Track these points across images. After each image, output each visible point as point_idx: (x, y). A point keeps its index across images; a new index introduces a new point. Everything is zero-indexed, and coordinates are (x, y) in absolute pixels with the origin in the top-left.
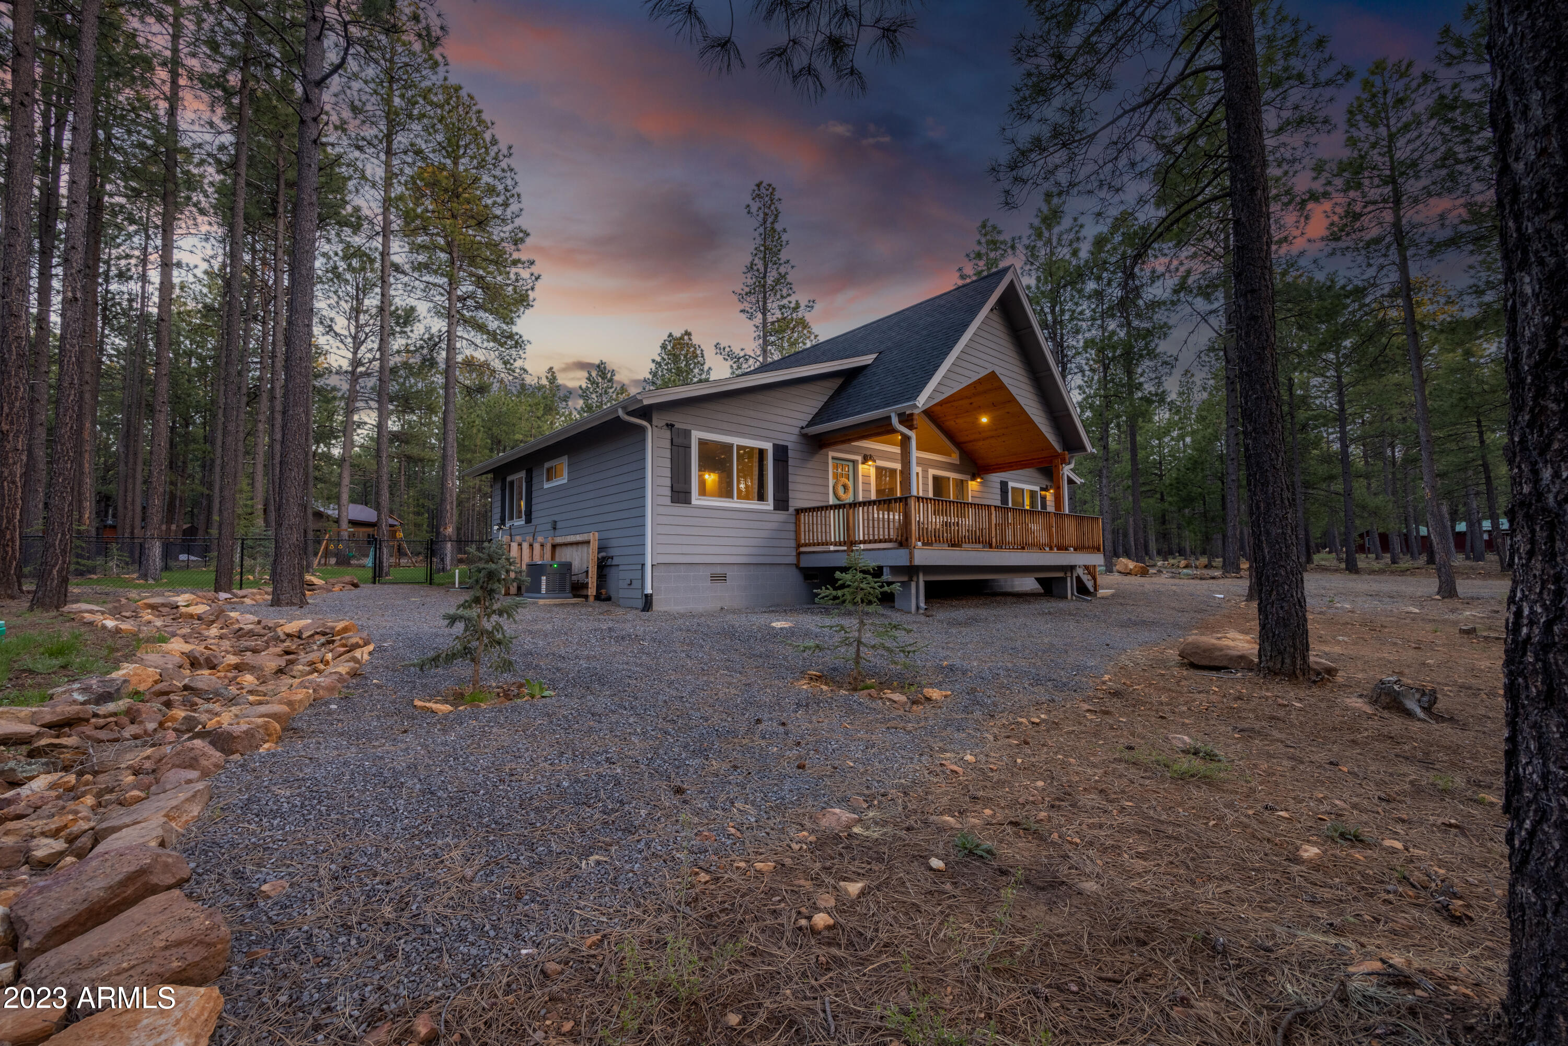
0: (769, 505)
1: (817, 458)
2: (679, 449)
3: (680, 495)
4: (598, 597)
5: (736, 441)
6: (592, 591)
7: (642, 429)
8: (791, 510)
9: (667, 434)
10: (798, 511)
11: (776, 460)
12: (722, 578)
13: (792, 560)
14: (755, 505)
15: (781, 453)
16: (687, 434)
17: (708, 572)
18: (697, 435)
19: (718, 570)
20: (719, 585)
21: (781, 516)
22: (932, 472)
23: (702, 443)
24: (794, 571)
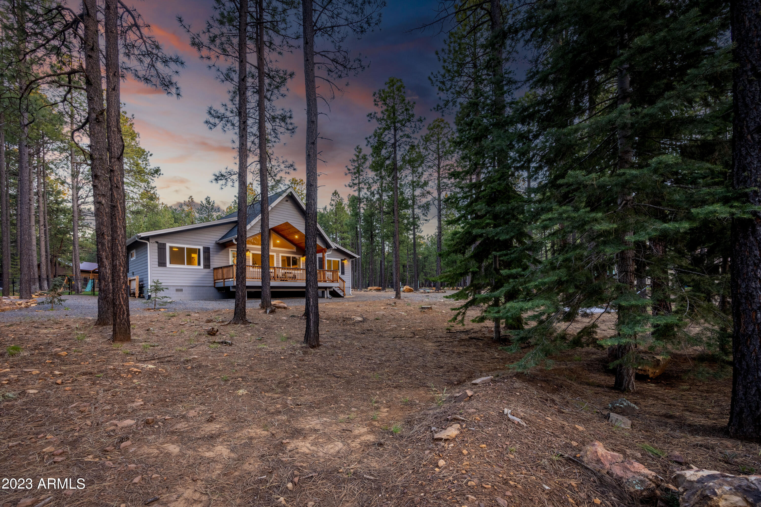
0: (202, 266)
1: (224, 252)
2: (161, 248)
3: (162, 263)
4: (139, 297)
5: (186, 246)
6: (137, 295)
7: (146, 244)
8: (211, 268)
9: (156, 245)
10: (214, 269)
11: (204, 252)
12: (181, 290)
13: (212, 284)
14: (196, 267)
15: (207, 250)
16: (164, 245)
17: (175, 288)
18: (168, 245)
19: (179, 288)
20: (179, 293)
21: (207, 270)
22: (281, 255)
23: (171, 248)
24: (213, 288)
